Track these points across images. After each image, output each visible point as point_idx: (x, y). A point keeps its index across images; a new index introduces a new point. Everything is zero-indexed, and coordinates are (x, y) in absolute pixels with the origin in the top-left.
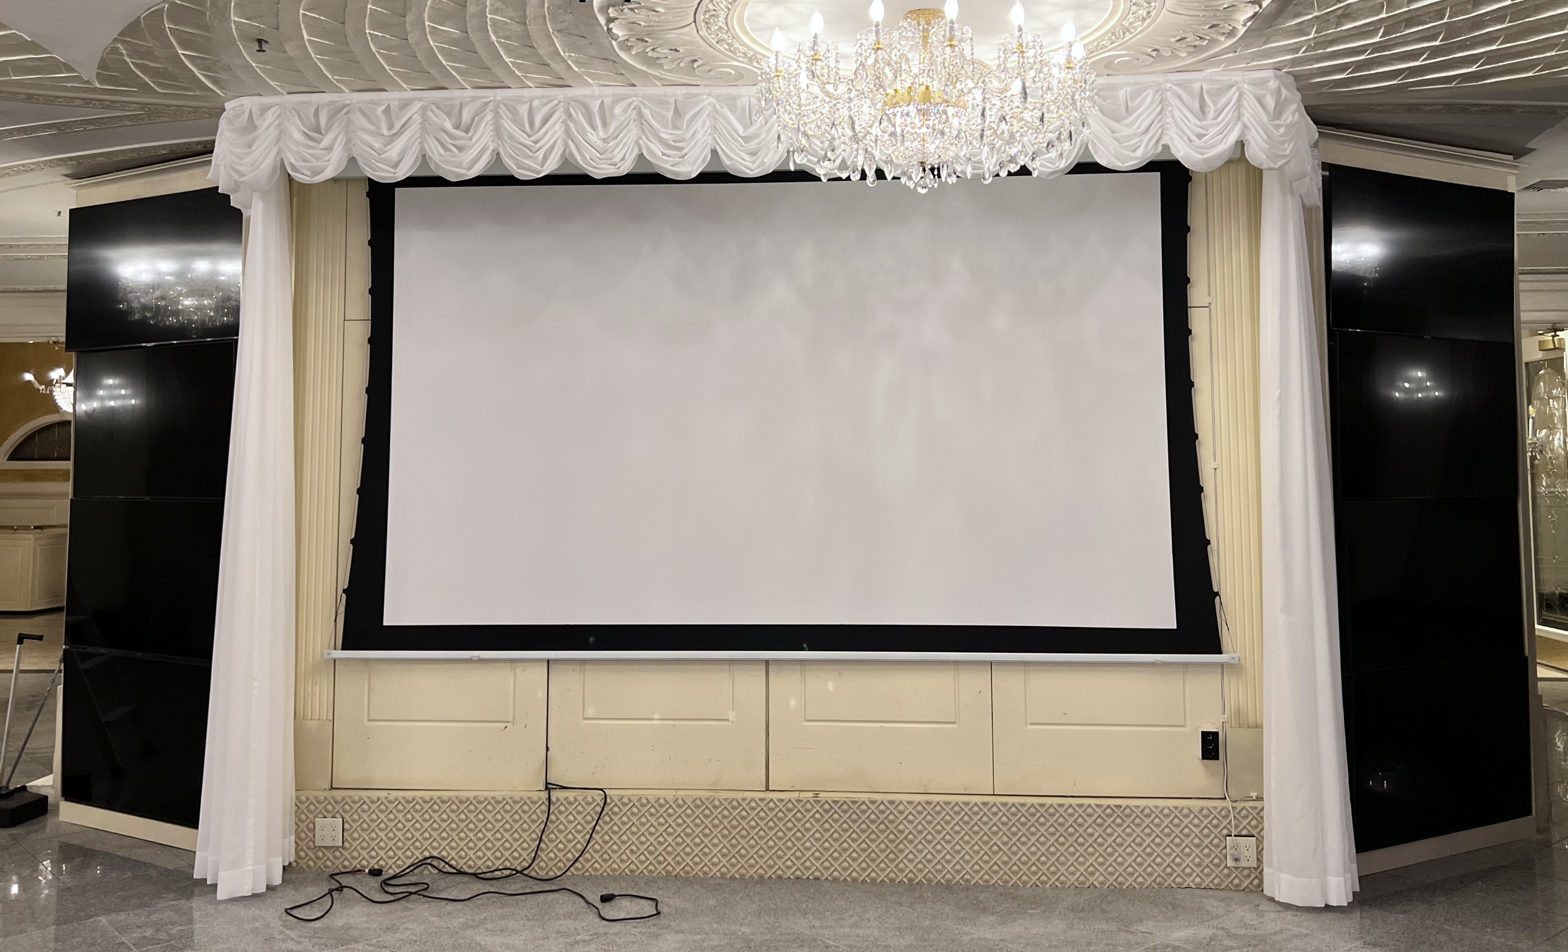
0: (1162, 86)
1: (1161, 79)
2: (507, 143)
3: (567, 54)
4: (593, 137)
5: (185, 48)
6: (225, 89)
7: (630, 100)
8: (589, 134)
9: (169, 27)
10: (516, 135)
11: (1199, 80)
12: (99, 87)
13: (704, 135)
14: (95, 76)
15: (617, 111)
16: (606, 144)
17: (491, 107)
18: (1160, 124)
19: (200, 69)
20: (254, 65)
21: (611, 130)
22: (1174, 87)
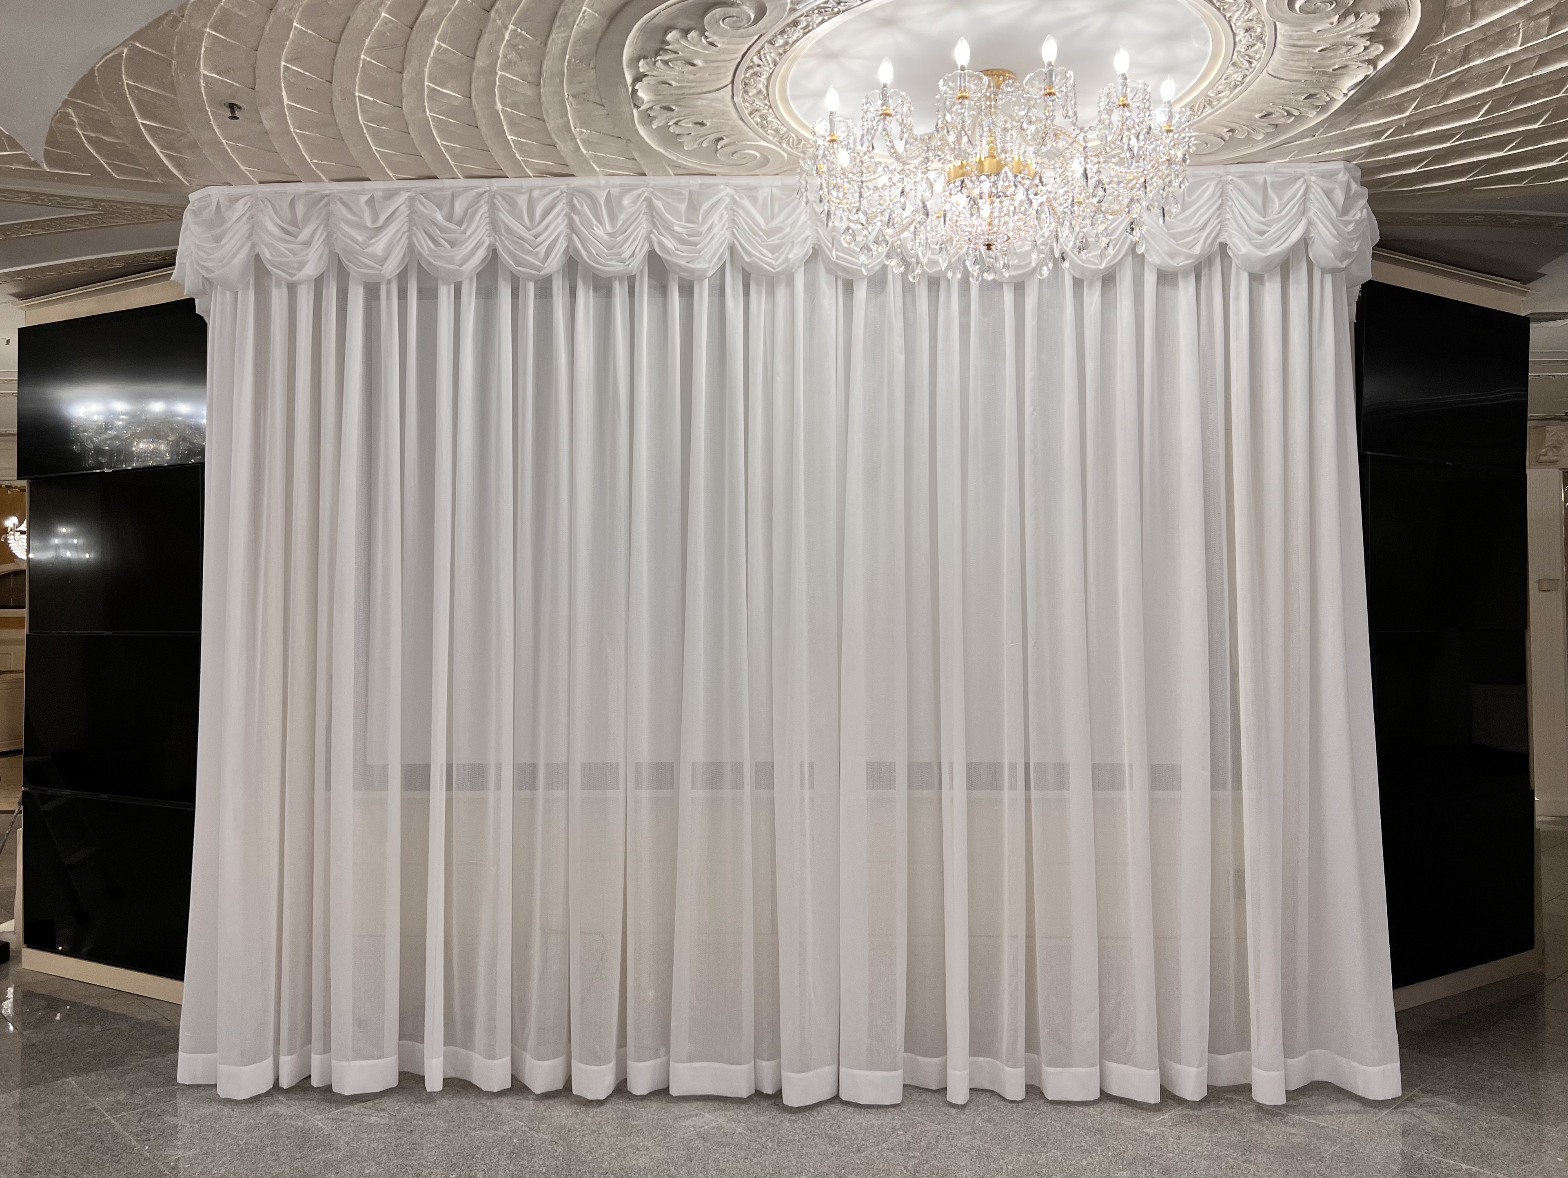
0: (1222, 178)
1: (1221, 170)
2: (504, 236)
3: (578, 129)
4: (599, 232)
5: (144, 116)
6: (190, 176)
7: (640, 191)
8: (595, 228)
9: (127, 84)
10: (515, 228)
11: (1262, 173)
12: (48, 170)
13: (722, 229)
14: (43, 154)
15: (626, 202)
16: (613, 239)
17: (486, 197)
18: (1219, 219)
19: (163, 147)
20: (224, 141)
21: (620, 223)
22: (1235, 179)
